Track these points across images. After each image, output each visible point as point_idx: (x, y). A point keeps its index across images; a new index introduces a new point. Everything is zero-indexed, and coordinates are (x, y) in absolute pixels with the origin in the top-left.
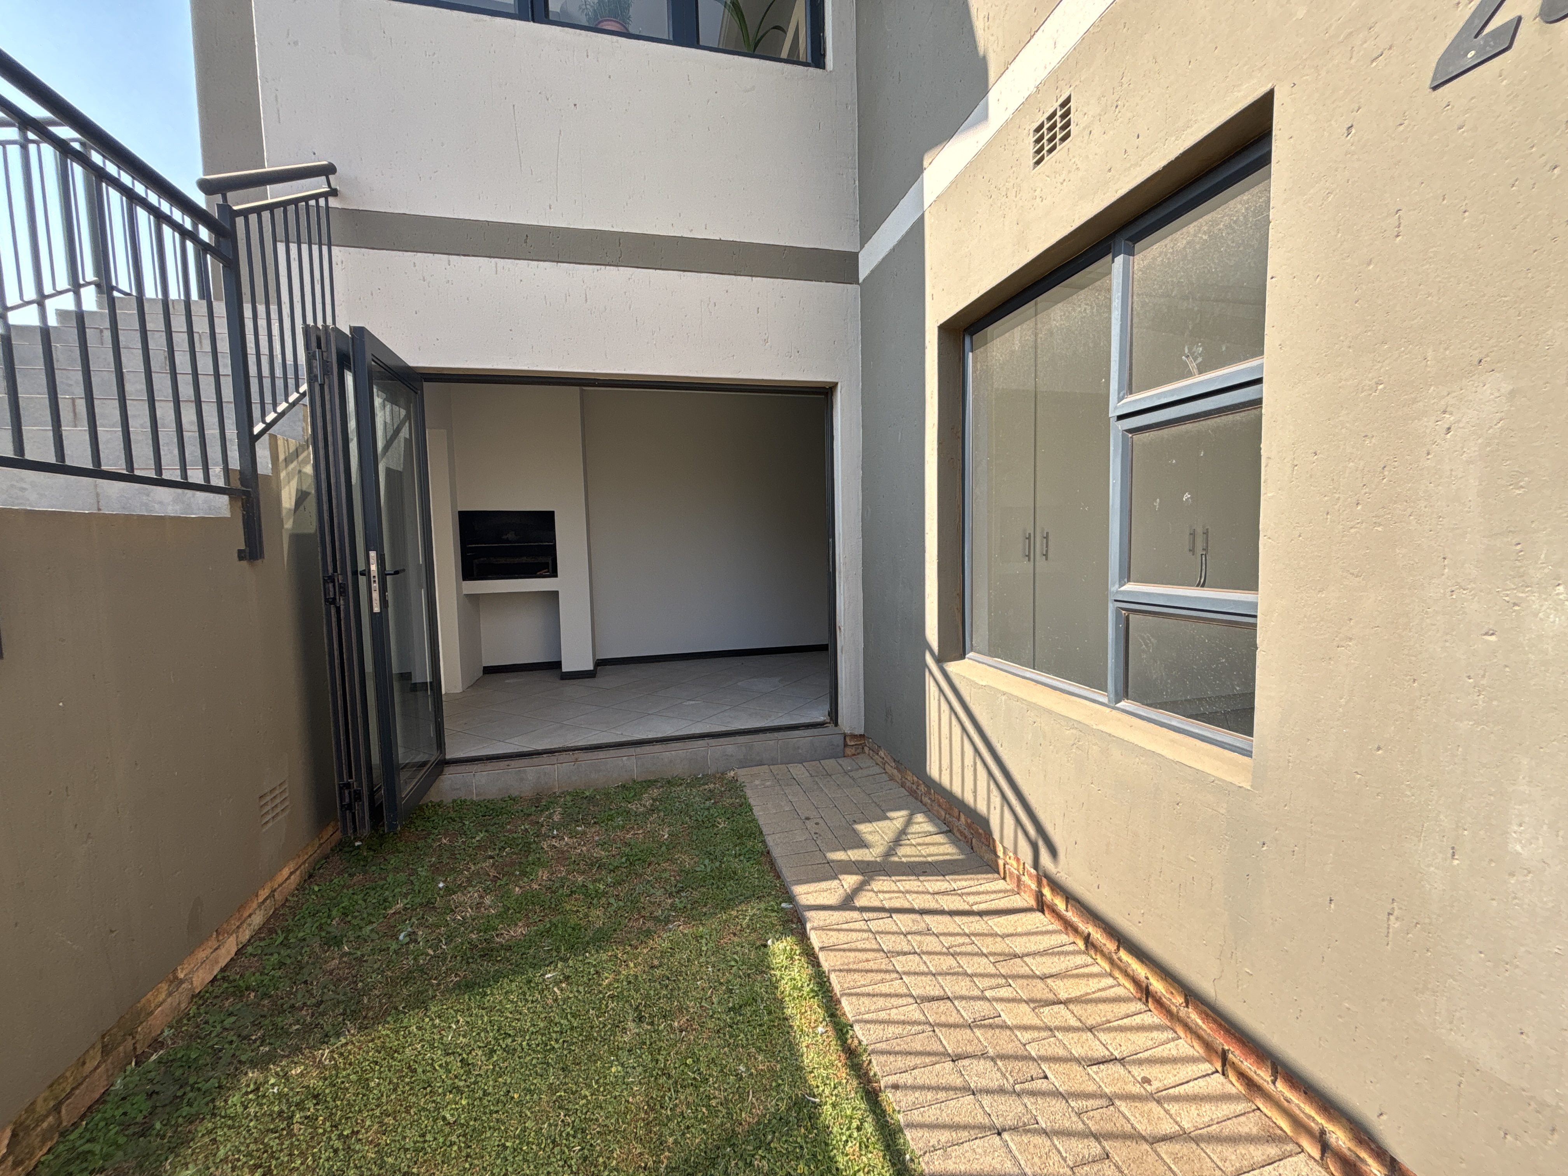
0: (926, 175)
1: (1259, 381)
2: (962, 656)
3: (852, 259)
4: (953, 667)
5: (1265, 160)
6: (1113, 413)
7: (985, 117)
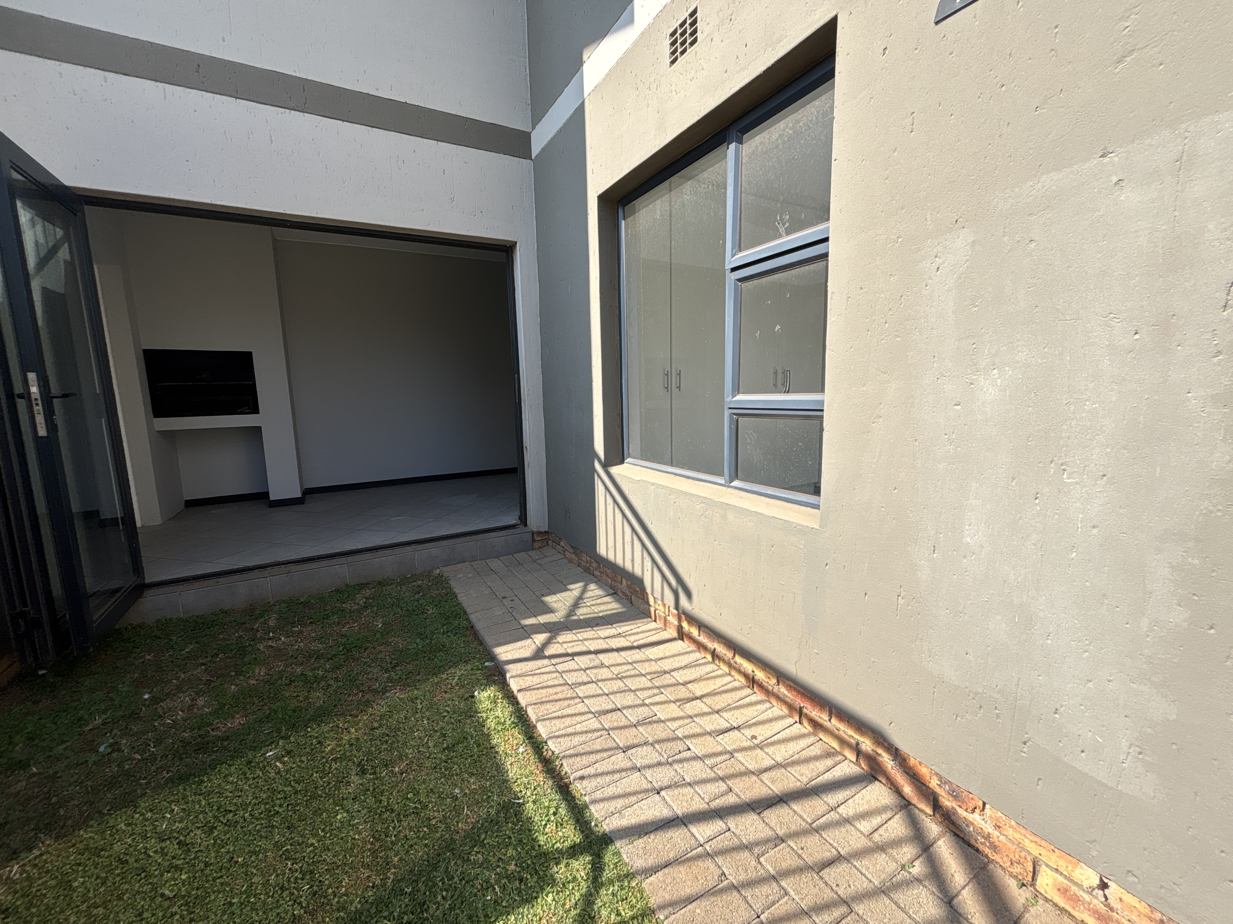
0: (585, 67)
1: (826, 240)
2: (622, 462)
3: (527, 136)
4: (615, 470)
5: (830, 75)
6: (728, 266)
7: (631, 21)
